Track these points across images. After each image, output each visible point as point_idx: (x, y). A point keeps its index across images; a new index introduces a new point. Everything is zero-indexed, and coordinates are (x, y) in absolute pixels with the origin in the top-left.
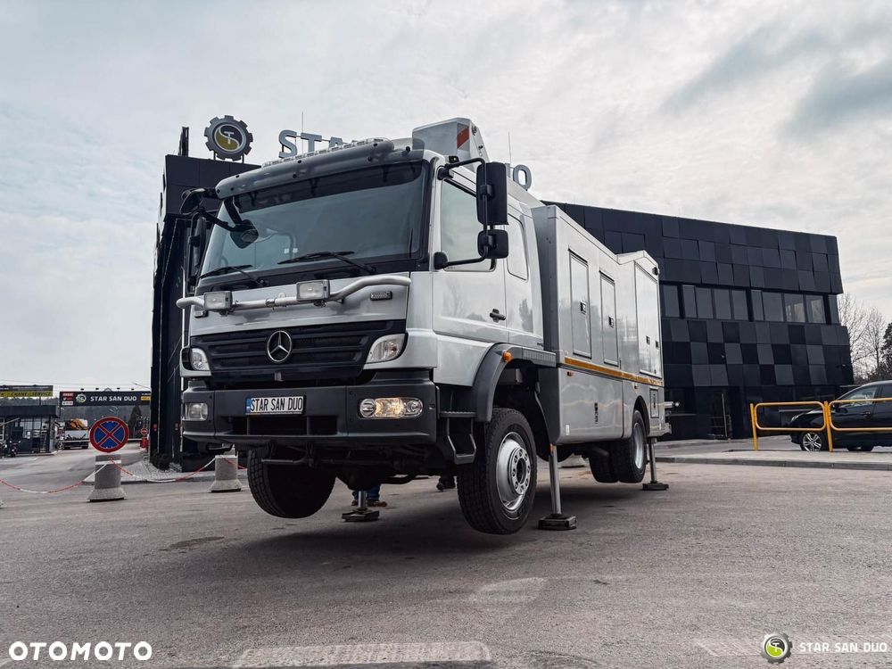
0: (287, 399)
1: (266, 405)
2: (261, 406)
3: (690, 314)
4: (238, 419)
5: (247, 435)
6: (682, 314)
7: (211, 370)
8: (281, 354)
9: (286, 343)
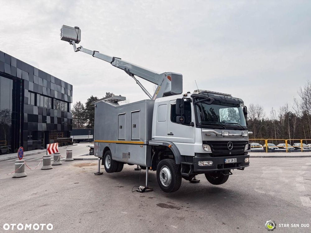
2: (228, 161)
3: (38, 104)
4: (222, 165)
5: (223, 169)
6: (36, 104)
7: (212, 151)
8: (230, 148)
9: (231, 145)
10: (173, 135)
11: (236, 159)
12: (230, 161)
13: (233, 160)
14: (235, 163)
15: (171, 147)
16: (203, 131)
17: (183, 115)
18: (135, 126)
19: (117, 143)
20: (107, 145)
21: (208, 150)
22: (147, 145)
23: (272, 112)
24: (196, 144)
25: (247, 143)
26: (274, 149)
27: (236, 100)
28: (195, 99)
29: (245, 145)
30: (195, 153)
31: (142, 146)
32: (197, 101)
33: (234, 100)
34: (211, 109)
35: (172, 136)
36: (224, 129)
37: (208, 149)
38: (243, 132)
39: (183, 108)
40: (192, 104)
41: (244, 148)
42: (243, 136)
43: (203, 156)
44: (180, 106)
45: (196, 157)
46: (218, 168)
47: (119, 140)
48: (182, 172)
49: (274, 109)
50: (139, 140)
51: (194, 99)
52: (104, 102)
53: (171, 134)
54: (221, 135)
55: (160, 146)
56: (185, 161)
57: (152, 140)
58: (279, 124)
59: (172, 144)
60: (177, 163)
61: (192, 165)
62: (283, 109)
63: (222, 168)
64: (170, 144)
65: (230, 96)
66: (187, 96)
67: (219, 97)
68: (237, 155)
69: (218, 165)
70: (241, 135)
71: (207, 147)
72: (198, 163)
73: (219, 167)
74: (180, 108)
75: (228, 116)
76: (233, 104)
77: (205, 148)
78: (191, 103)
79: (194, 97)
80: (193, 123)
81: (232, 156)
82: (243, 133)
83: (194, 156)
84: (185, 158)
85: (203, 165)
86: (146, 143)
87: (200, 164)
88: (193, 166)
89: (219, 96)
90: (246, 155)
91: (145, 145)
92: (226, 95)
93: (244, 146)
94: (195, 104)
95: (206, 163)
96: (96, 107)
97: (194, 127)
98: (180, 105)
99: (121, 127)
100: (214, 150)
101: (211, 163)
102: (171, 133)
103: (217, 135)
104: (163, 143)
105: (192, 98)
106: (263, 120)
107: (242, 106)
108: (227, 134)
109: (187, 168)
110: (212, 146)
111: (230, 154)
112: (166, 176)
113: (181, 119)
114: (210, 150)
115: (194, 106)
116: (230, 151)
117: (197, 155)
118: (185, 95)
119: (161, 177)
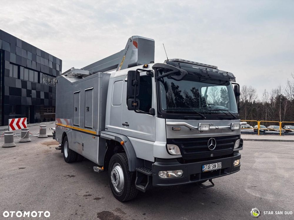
0: (216, 164)
1: (210, 167)
2: (208, 168)
3: (22, 77)
4: (197, 174)
5: (200, 180)
6: (19, 77)
7: (182, 155)
8: (212, 147)
9: (214, 143)
10: (128, 125)
11: (220, 163)
12: (211, 167)
13: (215, 166)
14: (218, 170)
15: (123, 144)
16: (167, 123)
17: (137, 98)
18: (88, 109)
19: (72, 129)
20: (65, 130)
21: (175, 154)
22: (100, 136)
23: (265, 93)
24: (156, 143)
25: (237, 138)
26: (265, 130)
27: (223, 76)
28: (159, 72)
29: (234, 141)
30: (155, 158)
32: (161, 74)
33: (222, 74)
34: (194, 88)
35: (127, 127)
36: (202, 118)
37: (175, 151)
38: (233, 122)
39: (137, 85)
40: (153, 79)
41: (233, 146)
42: (232, 129)
43: (167, 163)
44: (132, 83)
45: (156, 164)
46: (191, 181)
47: (74, 125)
48: (138, 184)
49: (266, 91)
50: (91, 128)
51: (157, 71)
53: (126, 125)
54: (198, 129)
55: (112, 140)
57: (106, 130)
58: (270, 106)
59: (127, 140)
60: (130, 170)
61: (149, 176)
62: (275, 91)
63: (198, 179)
64: (124, 139)
65: (215, 69)
66: (147, 67)
67: (199, 70)
68: (222, 157)
70: (230, 128)
71: (174, 148)
72: (158, 173)
73: (192, 177)
74: (132, 85)
75: (220, 97)
76: (220, 81)
77: (170, 149)
79: (157, 68)
80: (154, 110)
83: (154, 161)
85: (166, 177)
86: (98, 134)
87: (162, 174)
88: (151, 177)
89: (198, 68)
90: (236, 155)
91: (97, 136)
92: (209, 67)
93: (233, 143)
94: (158, 80)
95: (171, 173)
97: (155, 116)
98: (133, 81)
99: (76, 109)
100: (185, 153)
101: (180, 173)
102: (126, 123)
103: (191, 130)
104: (115, 137)
105: (154, 70)
106: (254, 102)
107: (232, 83)
108: (206, 129)
110: (183, 147)
111: (212, 157)
112: (117, 179)
113: (134, 104)
114: (180, 153)
115: (157, 82)
116: (212, 152)
117: (157, 161)
118: (146, 66)
119: (112, 178)
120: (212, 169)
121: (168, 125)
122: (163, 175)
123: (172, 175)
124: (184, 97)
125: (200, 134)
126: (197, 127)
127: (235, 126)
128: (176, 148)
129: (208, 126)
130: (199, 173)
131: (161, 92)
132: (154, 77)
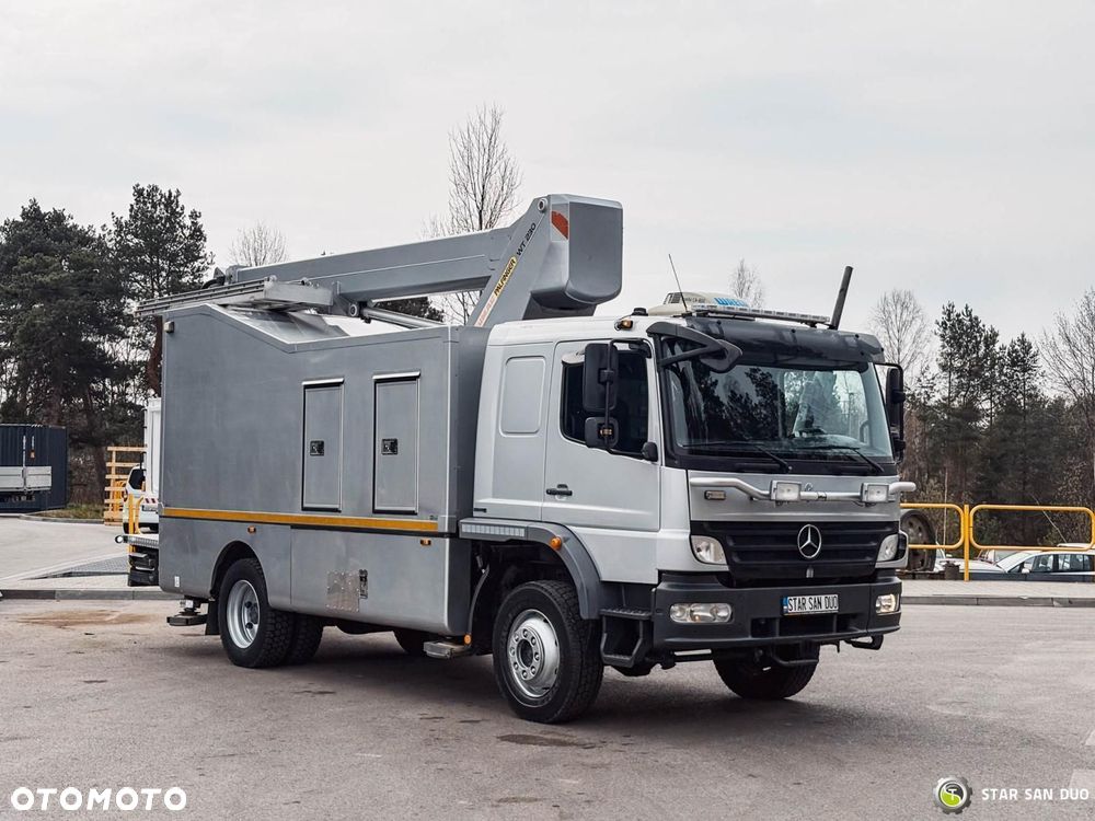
0: (823, 597)
1: (804, 604)
2: (801, 604)
4: (770, 621)
5: (778, 637)
7: (728, 564)
8: (810, 549)
9: (815, 539)
10: (570, 494)
11: (834, 598)
12: (808, 606)
13: (820, 603)
14: (829, 616)
15: (560, 546)
16: (692, 480)
17: (613, 414)
18: (392, 446)
19: (294, 526)
20: (240, 534)
21: (712, 561)
22: (454, 535)
24: (663, 534)
25: (889, 530)
27: (846, 343)
28: (666, 345)
29: (879, 539)
30: (660, 572)
31: (426, 540)
32: (673, 353)
33: (841, 339)
35: (564, 498)
36: (782, 470)
37: (712, 556)
38: (866, 484)
39: (612, 382)
40: (651, 364)
41: (875, 552)
42: (865, 499)
43: (690, 584)
44: (599, 373)
45: (662, 586)
46: (753, 636)
47: (304, 509)
48: (607, 651)
50: (412, 513)
51: (662, 343)
52: (220, 310)
53: (562, 492)
54: (769, 496)
55: (513, 541)
56: (620, 607)
57: (475, 514)
59: (568, 535)
60: (584, 615)
61: (644, 621)
63: (773, 634)
64: (559, 534)
66: (630, 326)
67: (772, 333)
68: (841, 581)
69: (755, 623)
70: (859, 498)
71: (708, 548)
72: (669, 612)
73: (759, 627)
74: (599, 380)
77: (699, 550)
78: (648, 360)
79: (661, 335)
80: (654, 446)
81: (819, 584)
82: (865, 488)
83: (656, 582)
84: (620, 592)
85: (689, 621)
86: (446, 530)
87: (678, 614)
88: (649, 624)
90: (886, 580)
91: (441, 535)
93: (874, 544)
94: (663, 367)
95: (702, 612)
96: (171, 332)
97: (659, 462)
98: (600, 369)
99: (320, 448)
100: (736, 560)
101: (724, 612)
102: (560, 486)
103: (751, 498)
104: (527, 529)
105: (651, 340)
108: (791, 495)
109: (625, 634)
110: (731, 544)
111: (810, 578)
112: (536, 654)
113: (606, 430)
114: (723, 560)
115: (662, 373)
116: (810, 564)
117: (666, 581)
118: (626, 324)
119: (513, 657)
120: (808, 610)
121: (694, 485)
122: (680, 615)
123: (702, 618)
124: (724, 399)
125: (777, 511)
126: (767, 492)
127: (872, 493)
128: (715, 548)
129: (797, 488)
130: (775, 619)
131: (674, 399)
132: (652, 360)
